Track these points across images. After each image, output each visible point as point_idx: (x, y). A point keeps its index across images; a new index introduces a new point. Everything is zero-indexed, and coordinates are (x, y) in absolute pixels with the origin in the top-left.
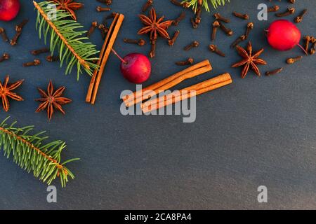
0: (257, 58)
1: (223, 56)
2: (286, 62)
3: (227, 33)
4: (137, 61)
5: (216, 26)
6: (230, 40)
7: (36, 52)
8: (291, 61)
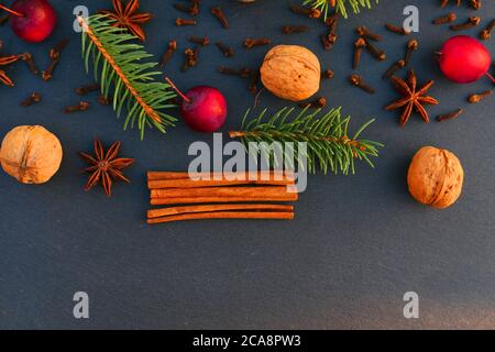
0: (424, 95)
1: (372, 92)
2: (468, 99)
3: (377, 56)
4: (207, 98)
5: (361, 47)
6: (382, 67)
7: (82, 90)
8: (476, 98)
